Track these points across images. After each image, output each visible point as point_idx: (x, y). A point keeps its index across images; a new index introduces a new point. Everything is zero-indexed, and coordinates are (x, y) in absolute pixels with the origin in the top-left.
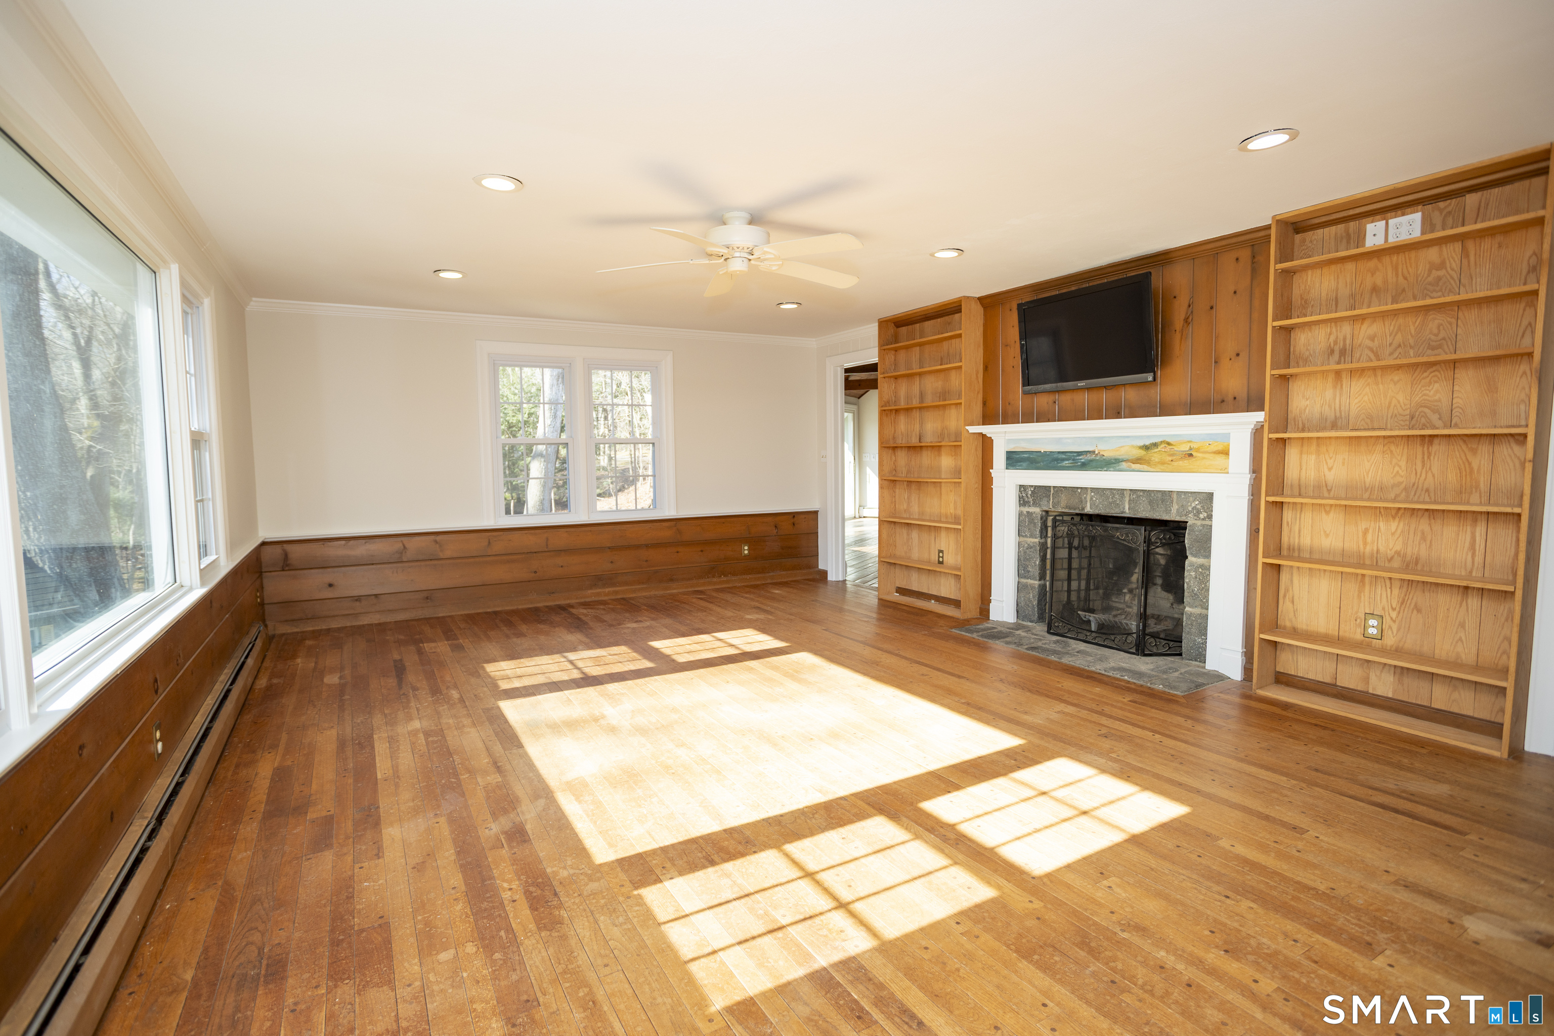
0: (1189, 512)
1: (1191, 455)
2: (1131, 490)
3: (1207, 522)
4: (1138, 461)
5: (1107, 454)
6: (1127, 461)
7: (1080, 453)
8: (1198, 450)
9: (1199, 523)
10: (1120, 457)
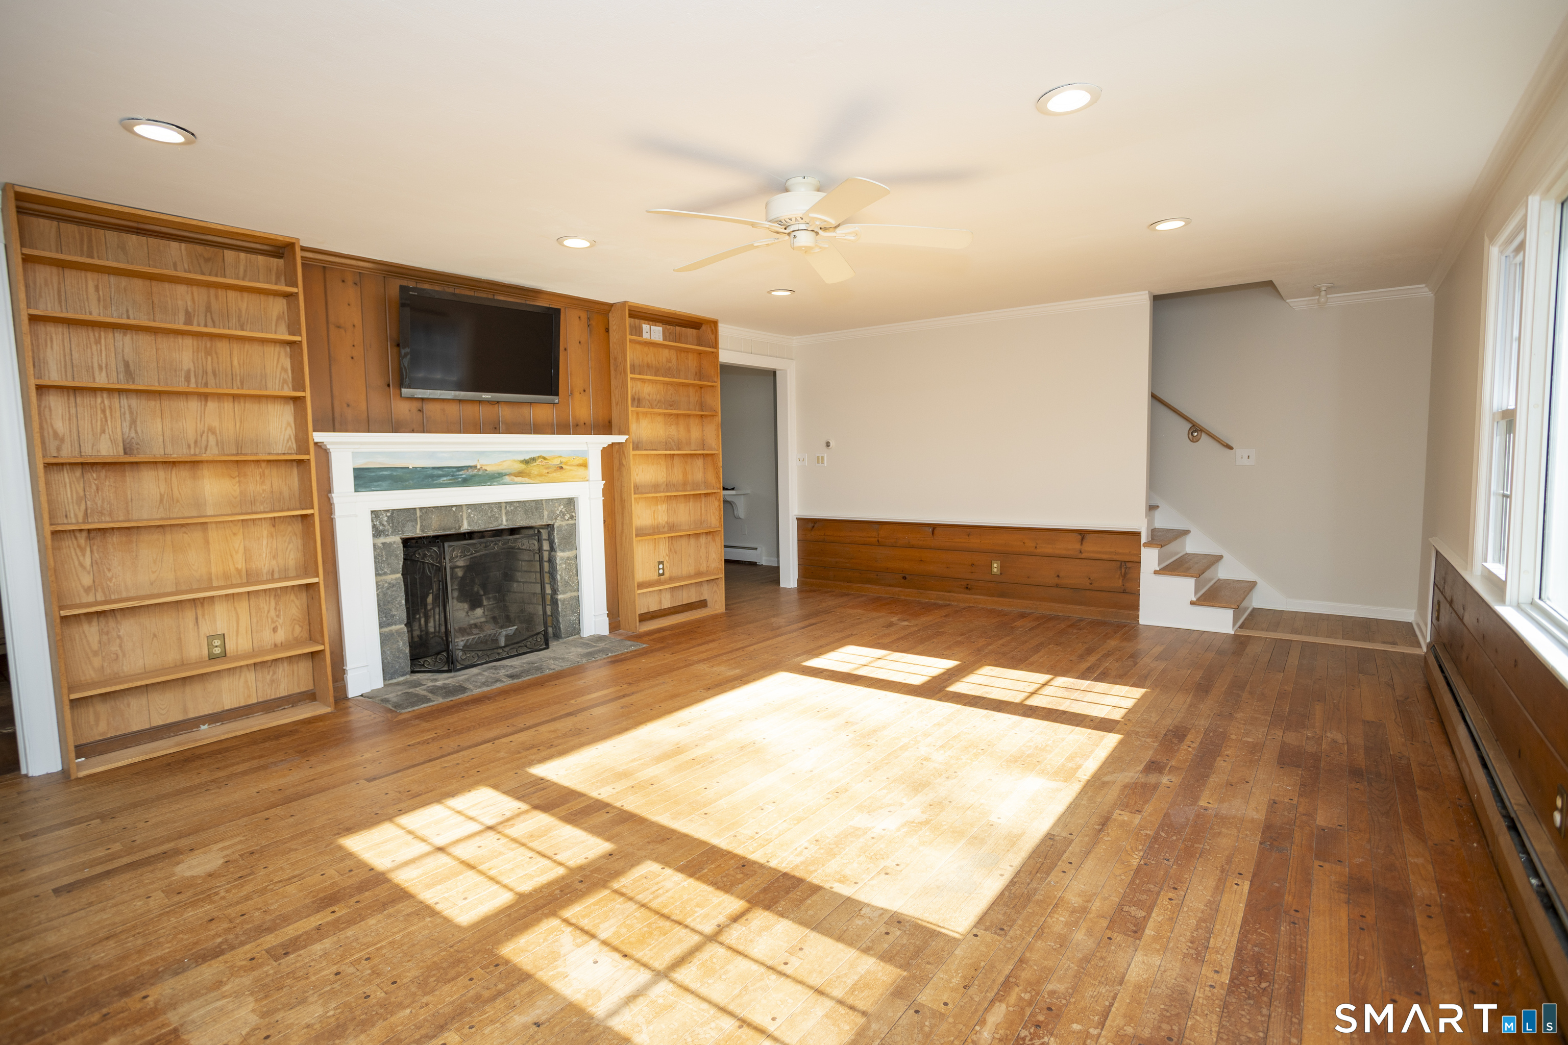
0: (558, 516)
1: (562, 468)
2: (506, 503)
3: (571, 522)
4: (520, 474)
5: (490, 469)
6: (510, 474)
7: (460, 469)
8: (566, 464)
9: (564, 523)
10: (503, 472)
